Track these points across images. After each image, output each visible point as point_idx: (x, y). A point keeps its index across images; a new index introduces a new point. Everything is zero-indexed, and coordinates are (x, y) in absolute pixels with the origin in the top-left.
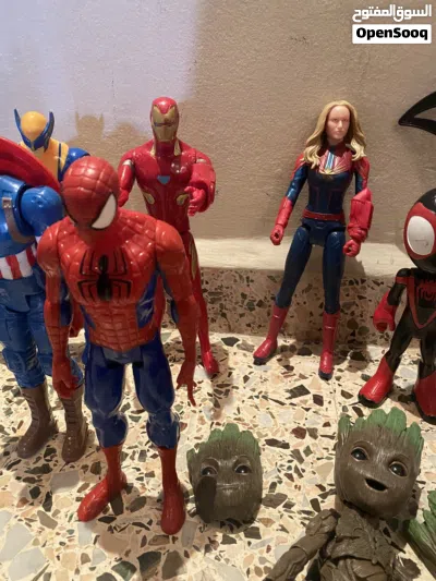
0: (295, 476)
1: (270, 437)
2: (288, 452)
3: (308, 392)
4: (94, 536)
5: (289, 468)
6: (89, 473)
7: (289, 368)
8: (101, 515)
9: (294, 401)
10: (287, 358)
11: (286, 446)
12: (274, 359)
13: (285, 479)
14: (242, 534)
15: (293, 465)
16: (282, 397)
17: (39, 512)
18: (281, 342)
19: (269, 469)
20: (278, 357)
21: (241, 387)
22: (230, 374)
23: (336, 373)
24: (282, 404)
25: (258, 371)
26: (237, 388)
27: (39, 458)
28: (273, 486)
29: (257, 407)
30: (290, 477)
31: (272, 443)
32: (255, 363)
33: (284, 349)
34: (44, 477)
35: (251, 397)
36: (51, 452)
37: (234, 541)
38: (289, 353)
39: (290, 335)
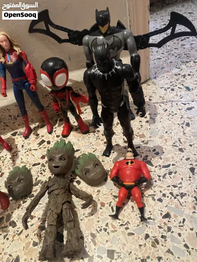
1: (34, 163)
2: (40, 165)
3: (45, 141)
7: (38, 135)
9: (41, 147)
10: (36, 131)
14: (28, 198)
15: (42, 169)
16: (36, 146)
19: (34, 174)
20: (33, 132)
24: (36, 150)
25: (27, 141)
26: (20, 151)
29: (28, 155)
30: (41, 173)
31: (34, 165)
33: (35, 128)
35: (25, 152)
37: (26, 201)
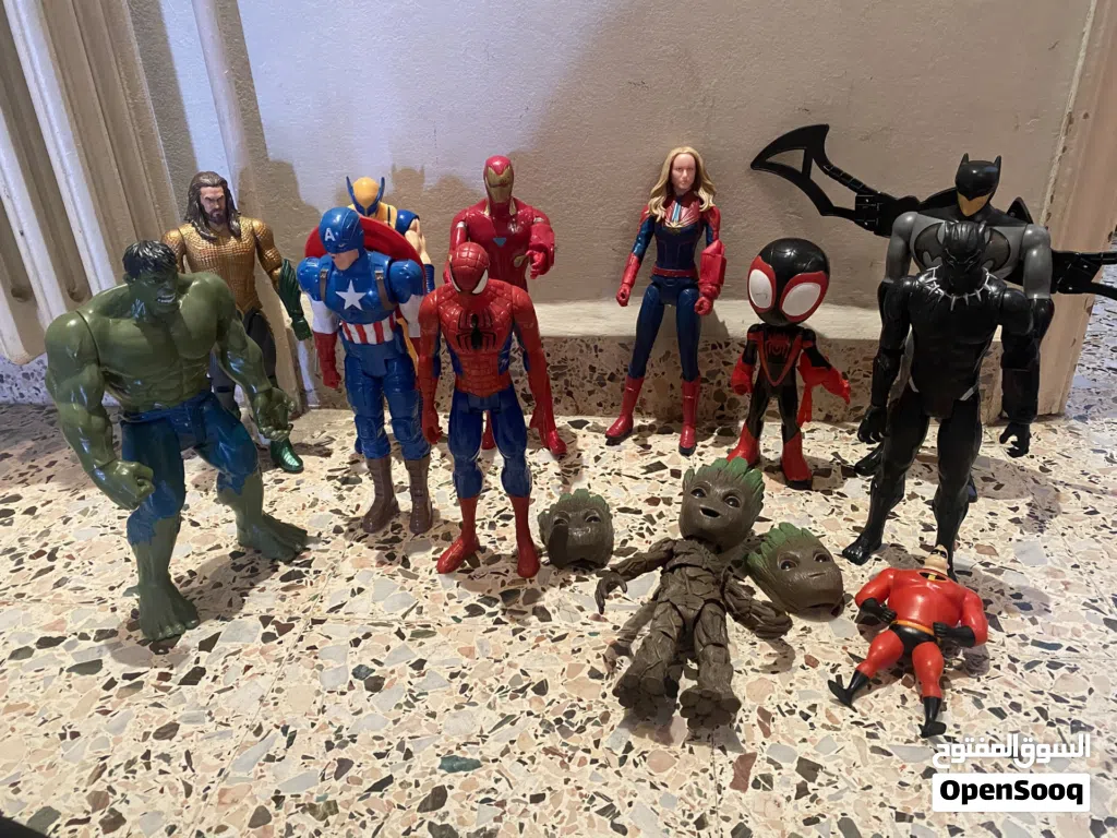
0: (646, 534)
1: (622, 505)
2: (640, 516)
3: (666, 468)
4: (456, 582)
5: (641, 528)
6: (440, 541)
7: (647, 447)
8: (460, 569)
9: (649, 475)
10: (644, 438)
11: (640, 512)
12: (630, 439)
13: (636, 537)
14: (594, 576)
15: (645, 526)
16: (638, 472)
17: (399, 570)
18: (637, 422)
19: (620, 530)
20: (635, 437)
21: (591, 466)
22: (579, 455)
23: (699, 449)
24: (636, 478)
25: (611, 451)
26: (587, 467)
27: (386, 533)
28: (625, 542)
29: (609, 482)
30: (642, 535)
31: (624, 510)
32: (607, 444)
33: (641, 429)
34: (396, 546)
35: (603, 475)
36: (396, 527)
37: (587, 580)
38: (647, 432)
39: (649, 414)
